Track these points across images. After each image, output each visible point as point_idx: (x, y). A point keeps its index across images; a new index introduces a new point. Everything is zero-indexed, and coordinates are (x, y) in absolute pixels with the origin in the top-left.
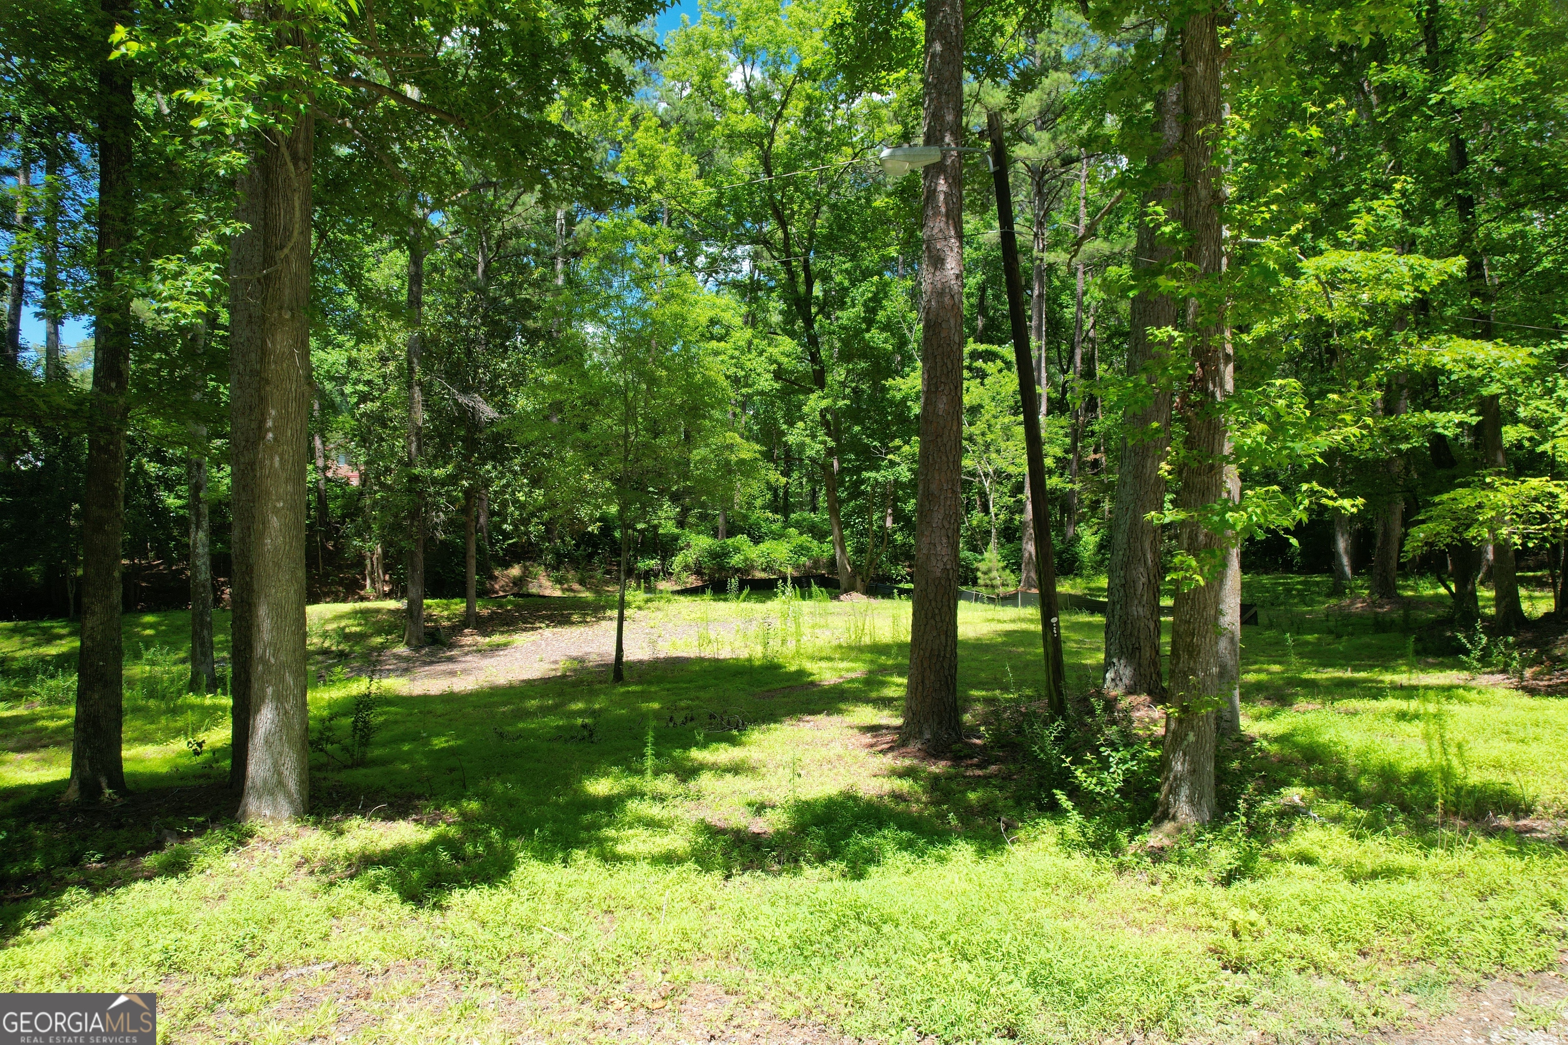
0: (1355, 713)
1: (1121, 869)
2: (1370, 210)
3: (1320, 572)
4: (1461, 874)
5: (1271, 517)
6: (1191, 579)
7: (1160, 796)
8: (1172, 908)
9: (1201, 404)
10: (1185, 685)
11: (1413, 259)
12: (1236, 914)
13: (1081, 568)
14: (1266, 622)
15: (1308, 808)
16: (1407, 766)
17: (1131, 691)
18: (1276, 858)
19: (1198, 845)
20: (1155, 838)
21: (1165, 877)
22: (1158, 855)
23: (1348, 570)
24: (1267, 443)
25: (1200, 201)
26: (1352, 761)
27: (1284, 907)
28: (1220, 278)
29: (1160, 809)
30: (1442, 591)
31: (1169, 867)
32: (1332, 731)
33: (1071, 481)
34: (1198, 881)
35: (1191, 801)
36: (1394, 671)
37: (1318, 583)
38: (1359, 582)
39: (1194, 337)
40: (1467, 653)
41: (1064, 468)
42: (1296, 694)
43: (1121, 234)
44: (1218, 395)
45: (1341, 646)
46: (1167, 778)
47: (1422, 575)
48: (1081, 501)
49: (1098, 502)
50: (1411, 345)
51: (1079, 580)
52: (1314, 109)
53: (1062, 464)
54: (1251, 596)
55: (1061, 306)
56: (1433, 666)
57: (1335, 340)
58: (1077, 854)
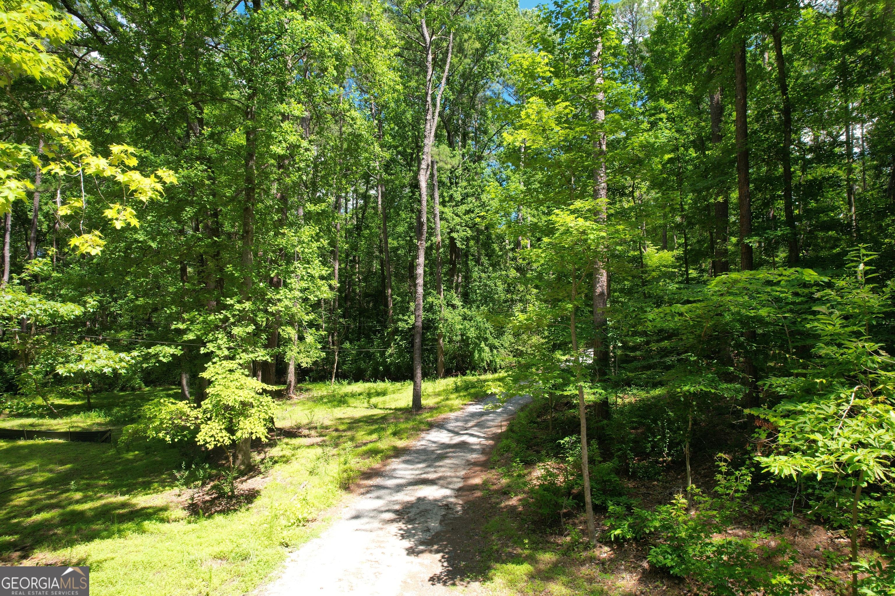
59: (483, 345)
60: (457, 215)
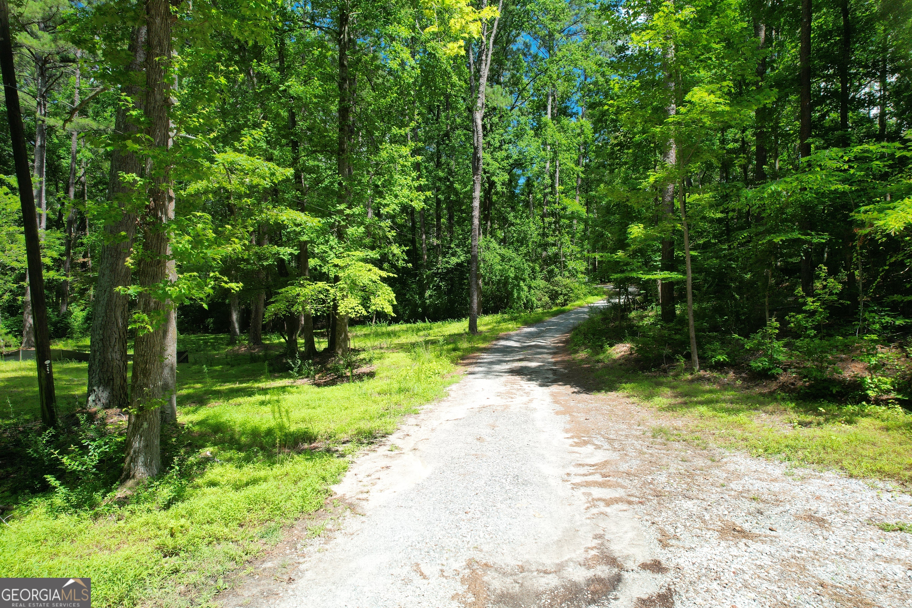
0: (240, 405)
1: (96, 517)
2: (251, 135)
3: (224, 332)
4: (287, 474)
5: (193, 292)
6: (145, 328)
7: (125, 465)
8: (132, 531)
9: (153, 223)
10: (142, 394)
11: (271, 164)
12: (173, 523)
13: (72, 333)
14: (193, 361)
15: (214, 457)
16: (264, 427)
17: (107, 406)
18: (195, 487)
19: (150, 490)
20: (120, 493)
21: (127, 514)
22: (123, 502)
23: (237, 330)
24: (191, 249)
25: (156, 102)
26: (237, 429)
27: (200, 512)
28: (167, 150)
29: (125, 473)
30: (283, 340)
31: (130, 507)
32: (228, 414)
33: (65, 275)
34: (149, 511)
35: (145, 465)
36: (260, 382)
37: (222, 338)
38: (243, 337)
39: (150, 183)
40: (292, 369)
41: (59, 266)
42: (209, 399)
43: (105, 119)
44: (164, 219)
45: (233, 371)
46: (128, 454)
47: (273, 332)
48: (72, 289)
49: (86, 290)
50: (268, 209)
51: (70, 341)
52: (222, 68)
53: (58, 263)
54: (185, 346)
55: (59, 157)
56: (277, 377)
57: (232, 201)
58: (63, 515)
59: (522, 284)
60: (496, 160)
